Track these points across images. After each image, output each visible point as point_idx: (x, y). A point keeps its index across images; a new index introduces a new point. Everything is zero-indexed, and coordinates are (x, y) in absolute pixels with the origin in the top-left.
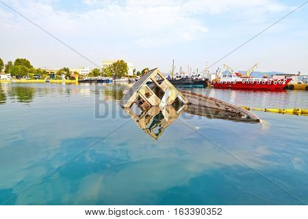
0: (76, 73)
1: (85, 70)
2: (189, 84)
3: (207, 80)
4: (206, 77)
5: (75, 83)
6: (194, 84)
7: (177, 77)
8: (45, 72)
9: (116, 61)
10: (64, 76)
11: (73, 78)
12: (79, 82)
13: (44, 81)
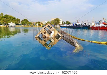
0: (42, 23)
1: (45, 22)
2: (80, 27)
3: (89, 25)
4: (90, 24)
5: (41, 27)
6: (83, 27)
7: (76, 24)
8: (32, 23)
9: (56, 19)
10: (37, 24)
11: (40, 25)
12: (42, 26)
13: (31, 26)
